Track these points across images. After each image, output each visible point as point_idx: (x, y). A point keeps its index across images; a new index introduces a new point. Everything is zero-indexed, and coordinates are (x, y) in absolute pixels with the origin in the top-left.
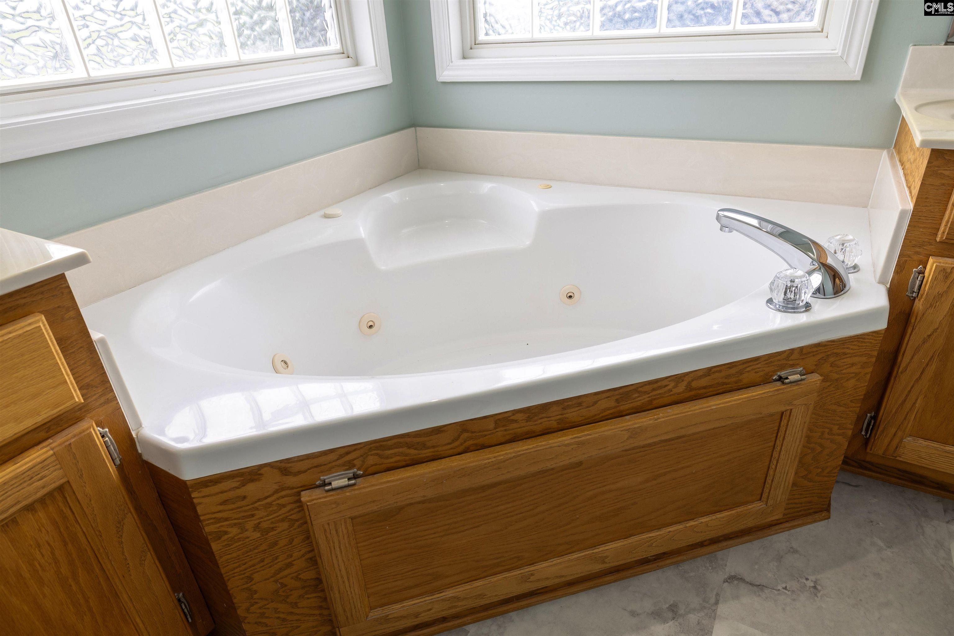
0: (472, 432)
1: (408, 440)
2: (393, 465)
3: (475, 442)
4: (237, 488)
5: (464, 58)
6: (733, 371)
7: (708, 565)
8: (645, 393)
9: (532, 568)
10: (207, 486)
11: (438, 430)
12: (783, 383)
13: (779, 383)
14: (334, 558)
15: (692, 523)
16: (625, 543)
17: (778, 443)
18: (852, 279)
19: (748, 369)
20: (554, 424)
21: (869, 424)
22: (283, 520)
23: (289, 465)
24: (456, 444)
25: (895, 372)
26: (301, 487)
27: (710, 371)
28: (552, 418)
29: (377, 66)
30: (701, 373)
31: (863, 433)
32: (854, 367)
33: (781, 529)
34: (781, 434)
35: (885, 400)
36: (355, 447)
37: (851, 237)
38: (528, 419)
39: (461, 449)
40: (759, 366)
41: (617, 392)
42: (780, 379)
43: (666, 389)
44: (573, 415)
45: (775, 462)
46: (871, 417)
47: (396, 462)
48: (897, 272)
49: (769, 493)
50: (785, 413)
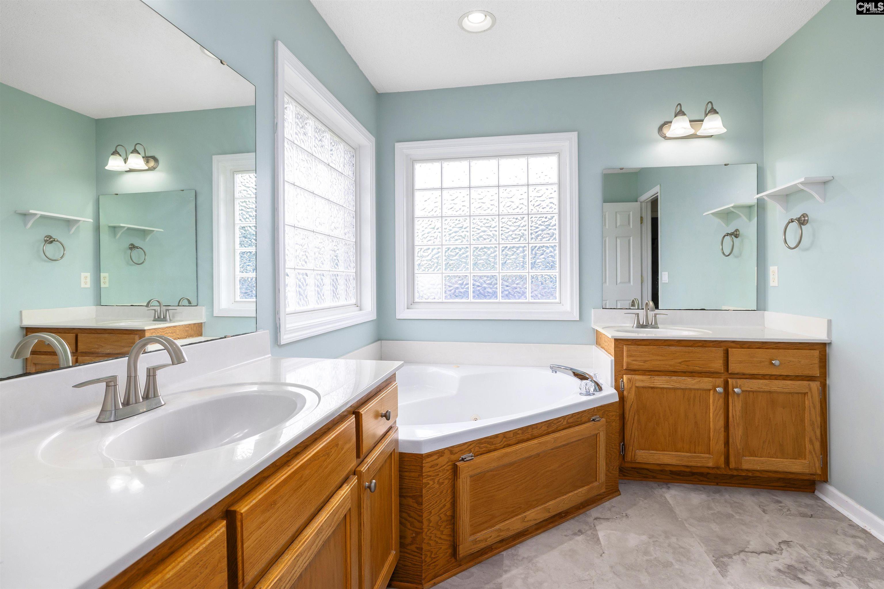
0: (507, 438)
1: (488, 440)
2: (482, 452)
3: (507, 443)
4: (437, 459)
5: (408, 309)
6: (579, 416)
7: (585, 516)
8: (555, 424)
9: (525, 514)
10: (428, 458)
11: (496, 436)
12: (595, 421)
13: (593, 422)
14: (464, 498)
15: (576, 492)
16: (555, 501)
17: (598, 450)
18: (603, 387)
19: (583, 415)
20: (530, 436)
21: (622, 448)
22: (446, 479)
23: (453, 449)
24: (502, 443)
25: (625, 422)
26: (455, 461)
27: (573, 415)
28: (529, 433)
29: (372, 311)
30: (570, 416)
31: (621, 453)
32: (613, 417)
33: (605, 500)
34: (598, 445)
35: (625, 433)
36: (472, 442)
37: (597, 372)
38: (523, 433)
39: (502, 446)
40: (586, 414)
41: (547, 423)
42: (593, 420)
43: (561, 422)
44: (536, 432)
45: (598, 459)
46: (622, 445)
47: (484, 451)
48: (615, 382)
49: (599, 476)
50: (598, 435)
